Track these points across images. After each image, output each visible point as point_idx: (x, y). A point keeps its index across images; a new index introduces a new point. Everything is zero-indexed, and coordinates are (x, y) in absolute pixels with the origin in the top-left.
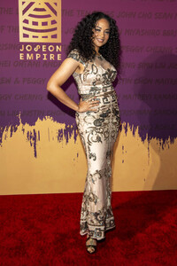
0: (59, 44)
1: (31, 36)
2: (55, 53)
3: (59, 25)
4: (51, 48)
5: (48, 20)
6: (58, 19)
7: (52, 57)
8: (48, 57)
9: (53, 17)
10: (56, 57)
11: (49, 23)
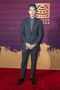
0: (49, 19)
1: (39, 16)
2: (47, 22)
3: (49, 12)
4: (46, 20)
5: (45, 11)
6: (49, 10)
7: (46, 23)
8: (45, 23)
9: (47, 10)
10: (47, 23)
11: (46, 12)
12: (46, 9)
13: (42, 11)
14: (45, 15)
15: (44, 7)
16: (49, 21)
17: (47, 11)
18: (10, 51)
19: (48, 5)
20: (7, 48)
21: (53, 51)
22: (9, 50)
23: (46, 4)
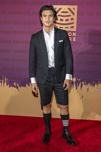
13: (64, 18)
14: (69, 26)
16: (74, 36)
19: (74, 9)
21: (81, 87)
22: (6, 83)
23: (71, 7)
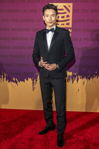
12: (65, 13)
15: (63, 10)
17: (68, 16)
18: (7, 80)
19: (69, 6)
20: (2, 77)
21: (77, 81)
22: (5, 79)
